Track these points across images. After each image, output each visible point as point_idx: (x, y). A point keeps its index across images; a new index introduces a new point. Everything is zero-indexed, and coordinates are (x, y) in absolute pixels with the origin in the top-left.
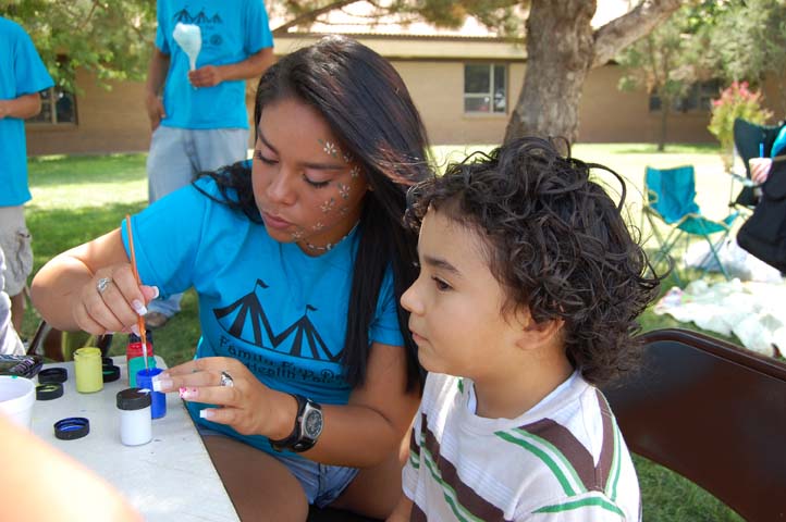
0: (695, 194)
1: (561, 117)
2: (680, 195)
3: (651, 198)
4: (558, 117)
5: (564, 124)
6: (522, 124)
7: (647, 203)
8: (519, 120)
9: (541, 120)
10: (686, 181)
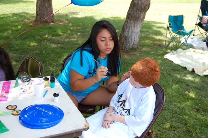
0: (183, 23)
1: (146, 2)
2: (179, 24)
3: (170, 24)
4: (144, 2)
5: (146, 4)
6: (135, 3)
7: (169, 25)
8: (134, 2)
9: (140, 2)
10: (181, 19)
